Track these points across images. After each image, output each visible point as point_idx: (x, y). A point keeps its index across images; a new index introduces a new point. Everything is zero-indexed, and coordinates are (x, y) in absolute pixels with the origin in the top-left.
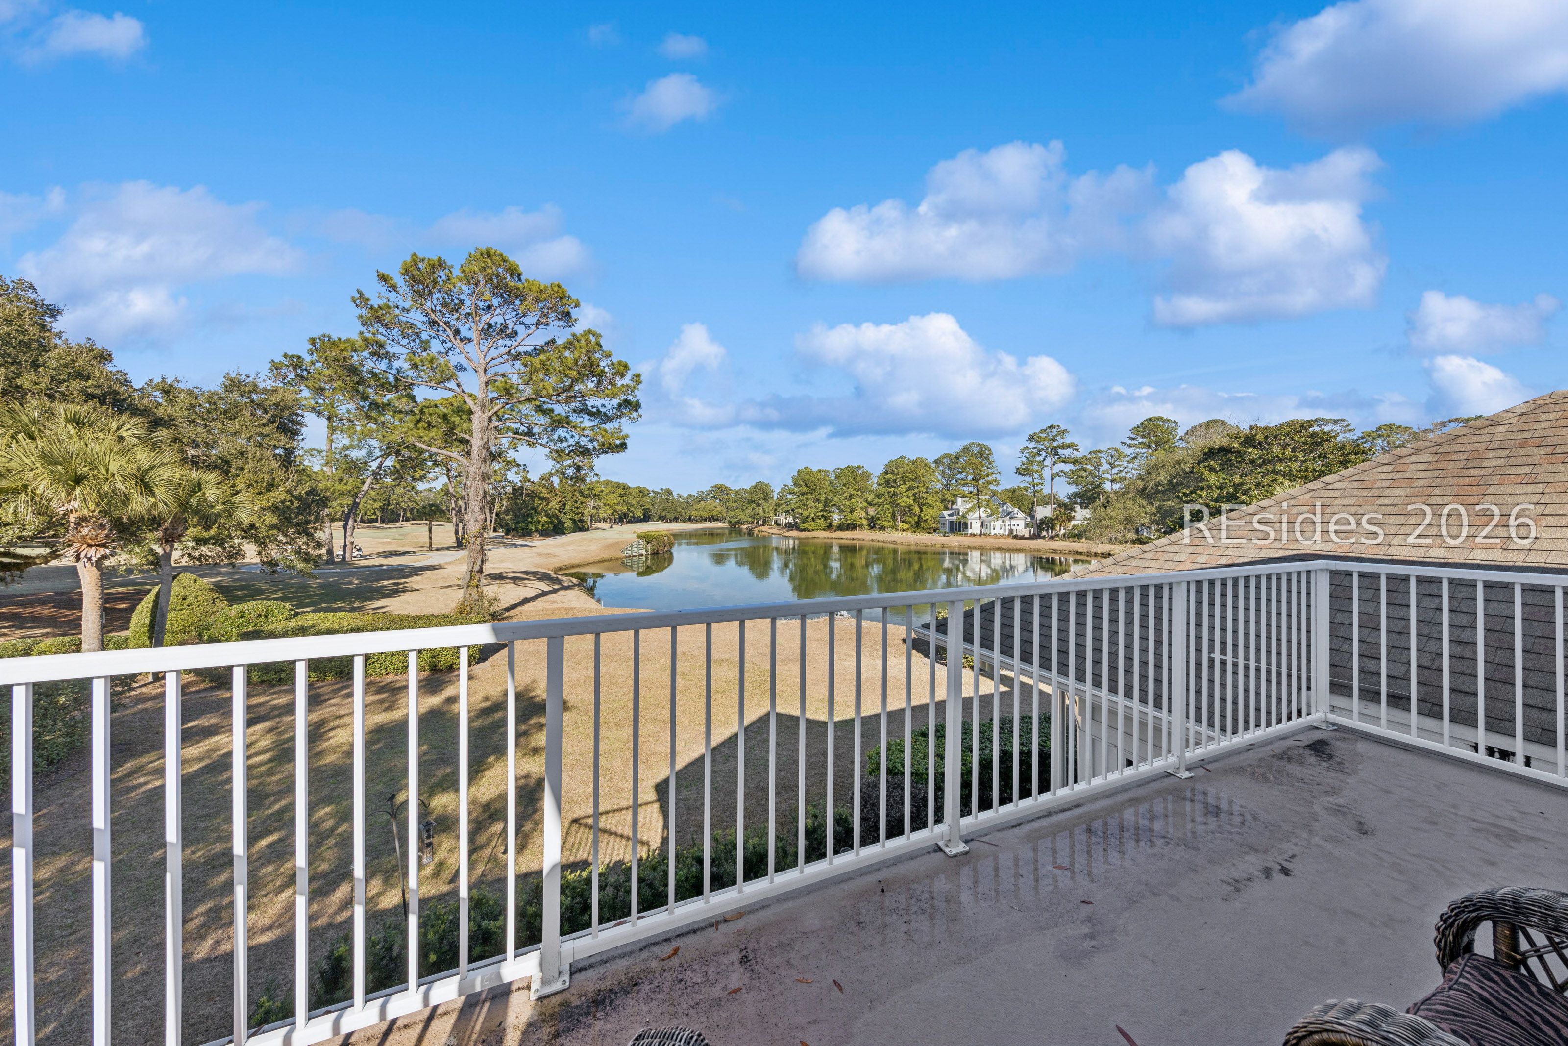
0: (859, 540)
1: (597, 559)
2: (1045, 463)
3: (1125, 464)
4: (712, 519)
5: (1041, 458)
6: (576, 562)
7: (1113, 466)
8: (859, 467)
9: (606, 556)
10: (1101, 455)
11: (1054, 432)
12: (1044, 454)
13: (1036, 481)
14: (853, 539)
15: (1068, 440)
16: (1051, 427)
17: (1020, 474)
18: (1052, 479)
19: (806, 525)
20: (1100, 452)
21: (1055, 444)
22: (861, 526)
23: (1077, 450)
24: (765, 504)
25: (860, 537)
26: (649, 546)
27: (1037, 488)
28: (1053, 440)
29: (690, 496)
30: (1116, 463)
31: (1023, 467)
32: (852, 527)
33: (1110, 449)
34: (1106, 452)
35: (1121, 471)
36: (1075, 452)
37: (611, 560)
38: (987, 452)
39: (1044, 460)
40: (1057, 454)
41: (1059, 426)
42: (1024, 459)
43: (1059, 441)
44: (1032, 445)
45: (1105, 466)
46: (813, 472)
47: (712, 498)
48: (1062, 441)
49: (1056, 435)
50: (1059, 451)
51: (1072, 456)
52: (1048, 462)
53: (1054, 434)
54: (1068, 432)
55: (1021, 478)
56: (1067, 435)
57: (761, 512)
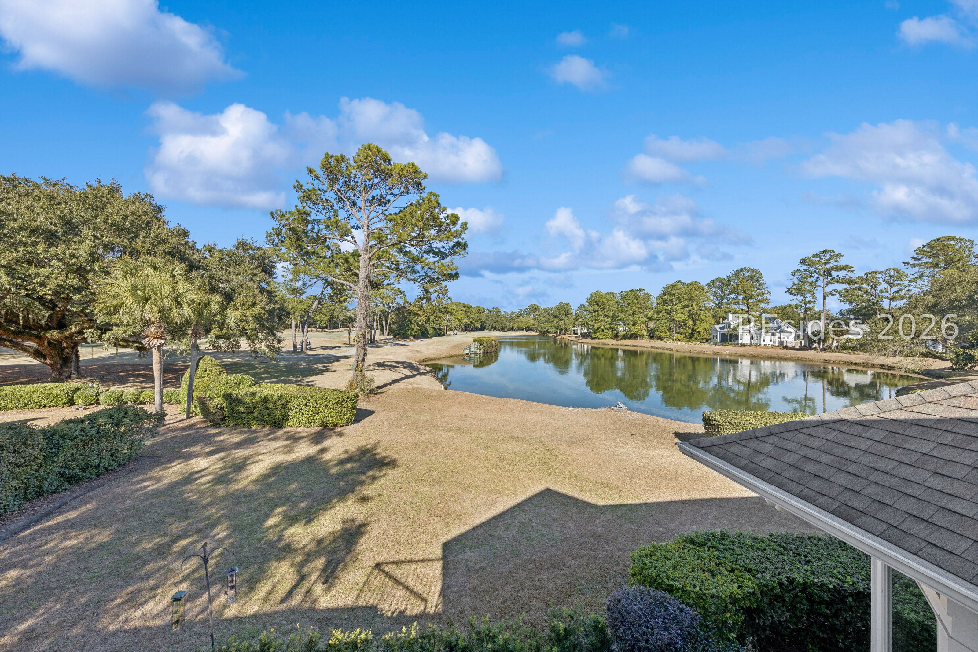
0: (640, 346)
1: (447, 355)
2: (817, 284)
3: (906, 283)
4: (528, 329)
5: (813, 279)
6: (433, 356)
7: (891, 285)
8: (641, 290)
9: (453, 353)
10: (878, 275)
11: (828, 256)
12: (816, 275)
13: (807, 299)
14: (635, 346)
15: (842, 262)
16: (825, 252)
17: (791, 293)
18: (825, 298)
19: (597, 335)
20: (877, 272)
21: (828, 266)
22: (642, 336)
23: (852, 271)
24: (566, 318)
25: (641, 344)
26: (482, 347)
27: (808, 306)
28: (826, 264)
29: (512, 313)
30: (896, 282)
31: (795, 287)
32: (634, 336)
33: (888, 270)
34: (885, 272)
35: (901, 290)
36: (849, 274)
37: (456, 356)
38: (758, 276)
39: (817, 281)
40: (830, 275)
41: (832, 251)
42: (796, 281)
43: (833, 264)
44: (805, 267)
45: (884, 285)
46: (603, 295)
47: (528, 314)
48: (836, 263)
49: (830, 259)
50: (833, 273)
51: (847, 277)
52: (820, 283)
53: (827, 258)
54: (843, 256)
55: (792, 297)
56: (841, 258)
57: (563, 324)
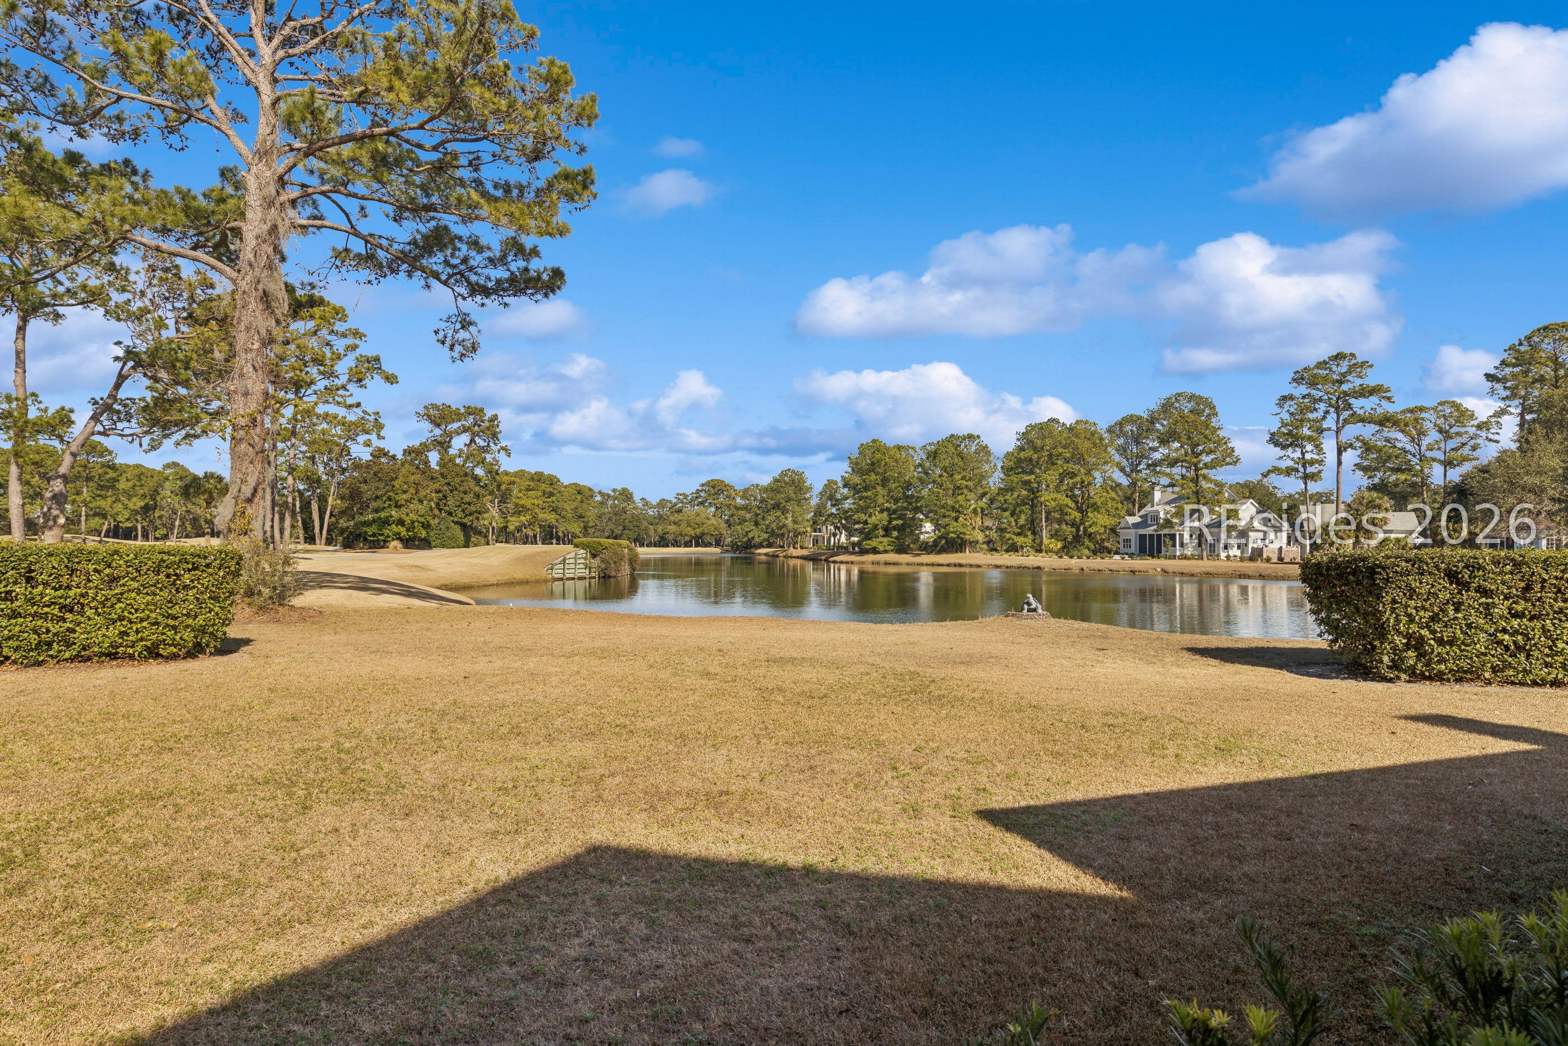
0: (971, 566)
2: (1325, 425)
3: (1472, 430)
4: (698, 540)
5: (1318, 415)
7: (1446, 435)
8: (970, 437)
10: (1423, 415)
11: (1344, 367)
12: (1322, 407)
13: (1308, 456)
14: (960, 565)
15: (1371, 380)
16: (1339, 357)
17: (1276, 444)
18: (1339, 453)
19: (873, 543)
20: (1422, 409)
21: (1345, 387)
22: (973, 544)
23: (1389, 398)
24: (797, 509)
25: (972, 562)
26: (596, 562)
27: (1310, 470)
28: (1341, 382)
29: (662, 503)
30: (1454, 430)
31: (1284, 430)
32: (956, 544)
33: (1442, 404)
34: (1435, 409)
35: (1463, 444)
36: (1384, 403)
37: (527, 582)
38: (1207, 411)
39: (1324, 418)
40: (1349, 407)
41: (1353, 355)
42: (1286, 416)
43: (1354, 383)
44: (1303, 390)
45: (1433, 436)
46: (887, 449)
47: (702, 503)
48: (1358, 382)
49: (1349, 372)
50: (1352, 401)
51: (1380, 411)
52: (1330, 422)
53: (1344, 370)
54: (1371, 366)
55: (1278, 452)
56: (1369, 370)
57: (789, 522)
